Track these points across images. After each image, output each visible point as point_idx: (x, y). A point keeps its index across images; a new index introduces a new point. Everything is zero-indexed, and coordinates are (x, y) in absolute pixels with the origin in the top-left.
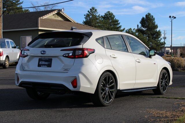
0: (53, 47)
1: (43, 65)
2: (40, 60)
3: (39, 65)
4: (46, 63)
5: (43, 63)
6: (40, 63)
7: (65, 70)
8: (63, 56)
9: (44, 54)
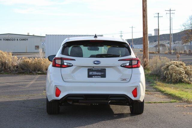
0: (106, 57)
1: (95, 75)
2: (89, 70)
3: (90, 76)
4: (99, 74)
5: (95, 73)
6: (91, 73)
7: (123, 80)
8: (121, 66)
9: (98, 64)
